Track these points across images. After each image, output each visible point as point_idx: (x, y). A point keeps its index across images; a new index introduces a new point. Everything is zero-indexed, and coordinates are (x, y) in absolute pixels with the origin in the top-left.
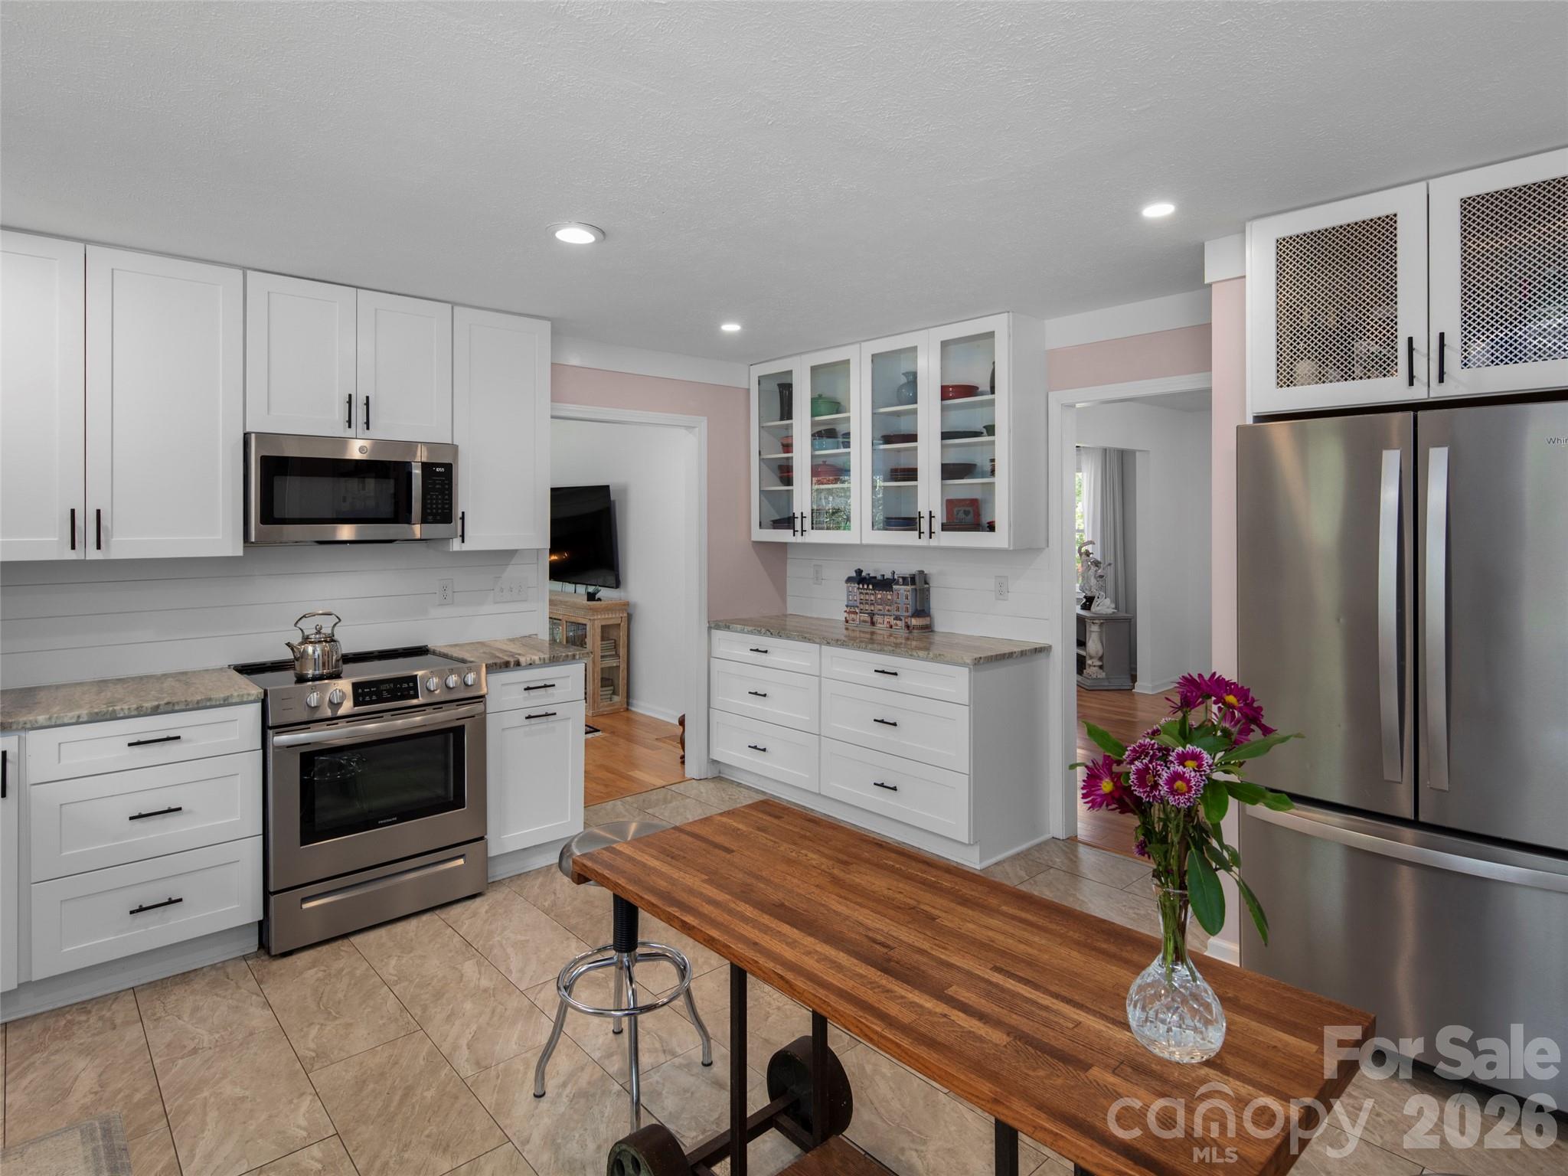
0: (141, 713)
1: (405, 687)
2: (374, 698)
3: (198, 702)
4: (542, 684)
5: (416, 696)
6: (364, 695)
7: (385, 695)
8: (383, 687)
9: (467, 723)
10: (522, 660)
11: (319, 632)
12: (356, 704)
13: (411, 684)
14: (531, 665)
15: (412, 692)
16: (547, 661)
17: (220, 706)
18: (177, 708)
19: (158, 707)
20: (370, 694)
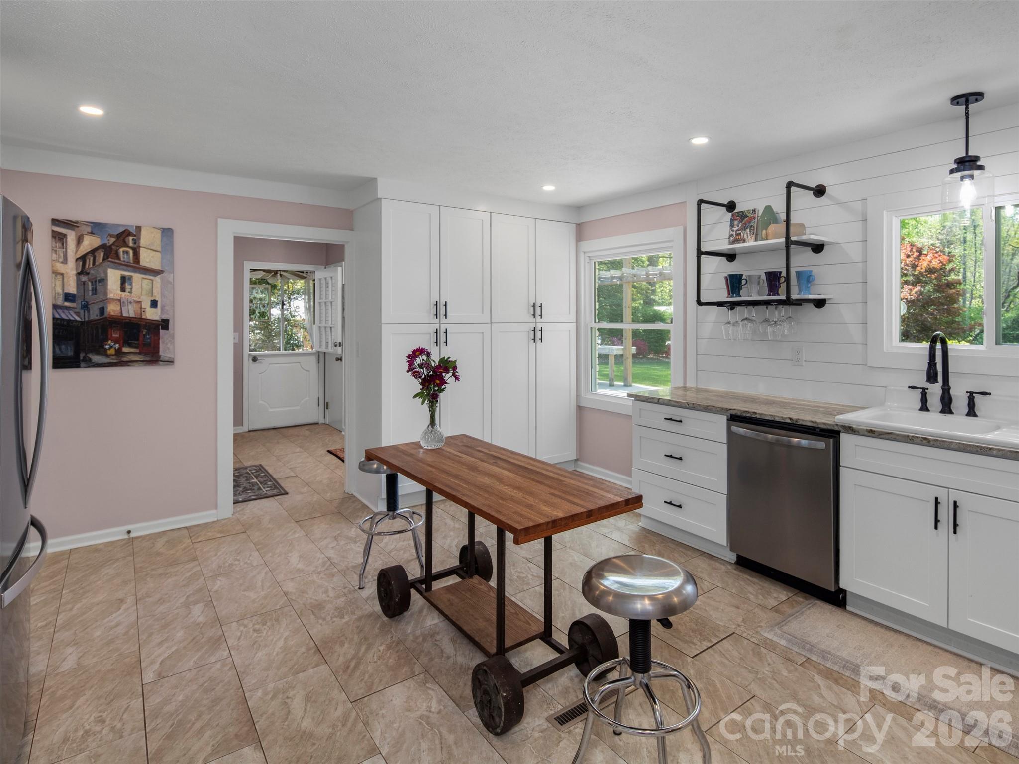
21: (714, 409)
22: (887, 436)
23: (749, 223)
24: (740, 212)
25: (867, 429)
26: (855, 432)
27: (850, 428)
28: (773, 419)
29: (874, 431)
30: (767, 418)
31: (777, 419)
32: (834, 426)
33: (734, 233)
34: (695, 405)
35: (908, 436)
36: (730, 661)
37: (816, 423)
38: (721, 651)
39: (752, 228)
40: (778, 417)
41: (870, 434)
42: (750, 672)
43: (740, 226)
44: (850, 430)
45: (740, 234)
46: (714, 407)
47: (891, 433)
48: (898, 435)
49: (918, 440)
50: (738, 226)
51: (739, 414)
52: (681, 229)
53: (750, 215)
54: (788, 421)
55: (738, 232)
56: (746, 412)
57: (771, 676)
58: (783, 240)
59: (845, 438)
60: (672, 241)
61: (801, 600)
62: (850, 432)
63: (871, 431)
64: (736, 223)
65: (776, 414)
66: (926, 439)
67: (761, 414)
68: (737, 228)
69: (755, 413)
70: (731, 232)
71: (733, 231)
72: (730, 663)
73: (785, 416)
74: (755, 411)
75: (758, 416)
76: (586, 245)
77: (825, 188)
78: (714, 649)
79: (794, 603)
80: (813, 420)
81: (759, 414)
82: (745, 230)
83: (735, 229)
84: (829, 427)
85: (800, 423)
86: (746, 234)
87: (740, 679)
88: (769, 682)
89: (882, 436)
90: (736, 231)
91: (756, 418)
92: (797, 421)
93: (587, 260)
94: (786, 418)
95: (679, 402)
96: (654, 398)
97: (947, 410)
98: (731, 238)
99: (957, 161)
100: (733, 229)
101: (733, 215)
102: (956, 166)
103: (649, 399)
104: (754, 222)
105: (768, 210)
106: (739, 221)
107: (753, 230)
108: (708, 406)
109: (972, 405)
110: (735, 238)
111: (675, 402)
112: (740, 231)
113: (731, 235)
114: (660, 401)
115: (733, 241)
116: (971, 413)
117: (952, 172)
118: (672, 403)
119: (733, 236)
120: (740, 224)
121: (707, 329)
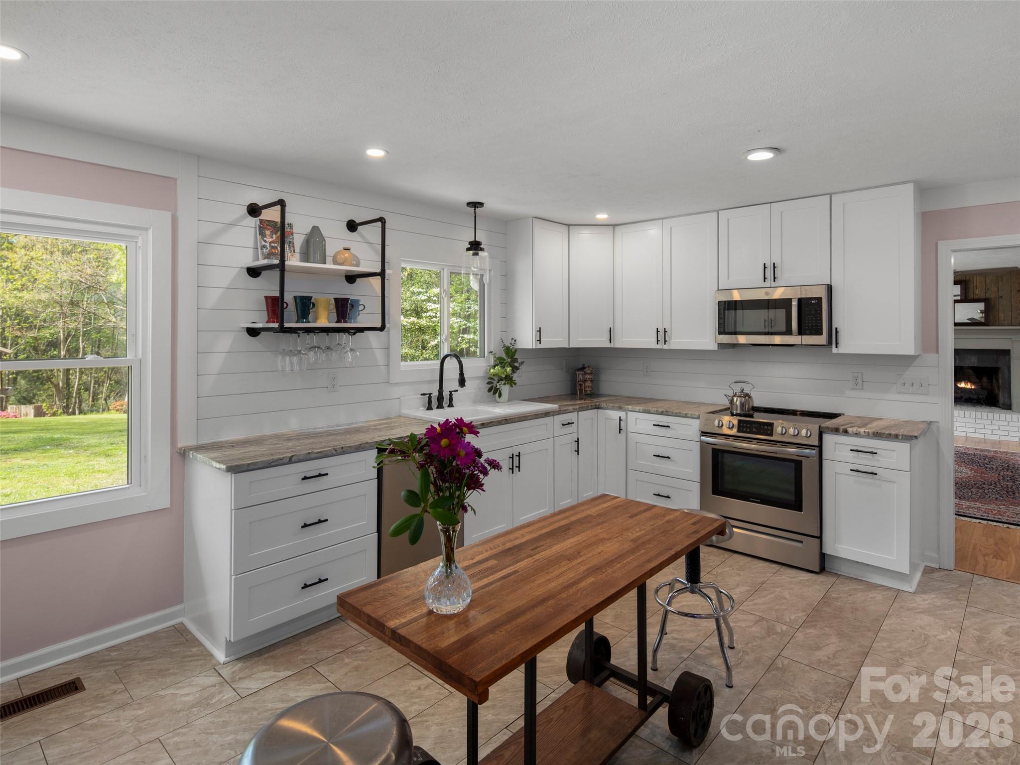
0: (657, 413)
1: (768, 429)
2: (748, 430)
3: (676, 413)
4: (870, 450)
5: (772, 435)
6: (743, 427)
7: (754, 430)
8: (754, 425)
9: (804, 460)
10: (850, 430)
11: (742, 392)
12: (738, 431)
13: (769, 428)
14: (857, 435)
15: (769, 432)
16: (871, 434)
17: (684, 417)
18: (669, 414)
19: (663, 411)
20: (746, 427)
24: (272, 222)
29: (484, 423)
34: (344, 450)
35: (499, 421)
39: (291, 245)
43: (274, 238)
46: (367, 443)
47: (492, 422)
48: (495, 422)
49: (503, 422)
50: (272, 237)
52: (168, 215)
55: (273, 245)
64: (268, 232)
66: (506, 420)
68: (271, 240)
70: (263, 243)
71: (265, 241)
83: (268, 240)
89: (487, 426)
90: (270, 243)
95: (323, 451)
96: (283, 458)
97: (440, 406)
98: (265, 250)
99: (470, 243)
100: (265, 239)
101: (261, 221)
102: (469, 246)
103: (274, 462)
104: (293, 238)
105: (315, 230)
106: (272, 232)
107: (294, 247)
108: (361, 445)
109: (451, 399)
110: (269, 251)
111: (318, 453)
112: (276, 245)
113: (264, 246)
114: (293, 459)
115: (268, 254)
116: (451, 405)
117: (468, 249)
118: (313, 456)
119: (267, 248)
120: (274, 236)
121: (216, 362)
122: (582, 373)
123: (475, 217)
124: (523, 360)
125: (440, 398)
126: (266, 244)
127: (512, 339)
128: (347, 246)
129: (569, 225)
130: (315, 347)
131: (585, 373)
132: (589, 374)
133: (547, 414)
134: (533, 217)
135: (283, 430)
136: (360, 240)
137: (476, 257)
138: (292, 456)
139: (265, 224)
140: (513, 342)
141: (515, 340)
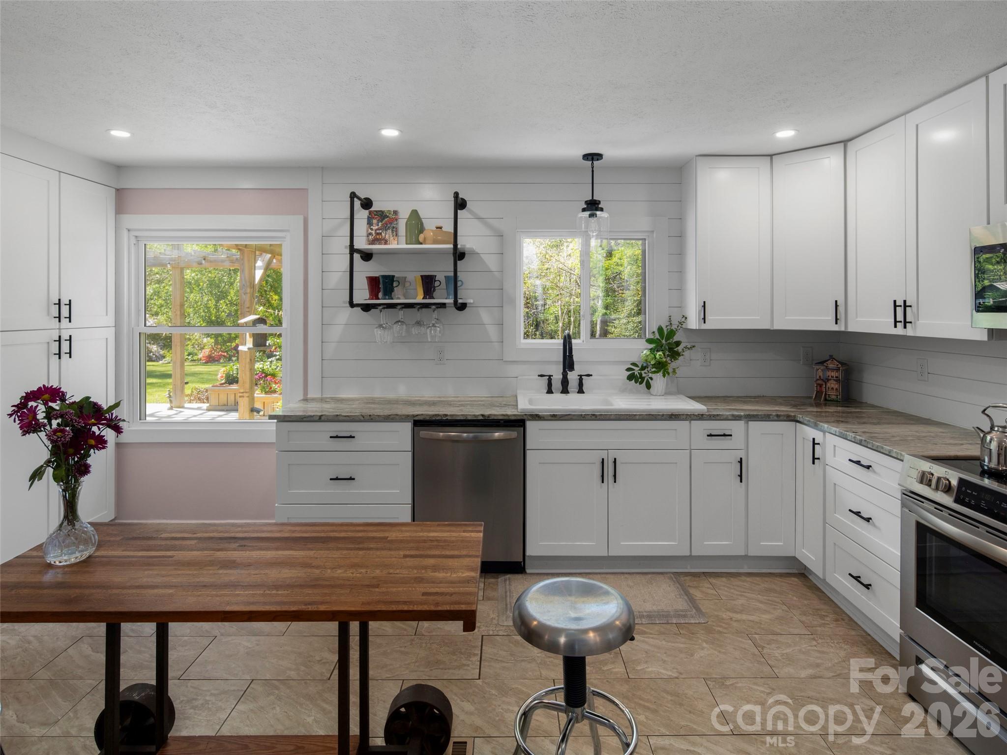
0: (855, 441)
1: (1003, 507)
3: (877, 447)
8: (984, 495)
12: (951, 499)
17: (887, 455)
18: (869, 446)
21: (397, 417)
22: (566, 418)
23: (391, 223)
24: (379, 211)
25: (550, 415)
26: (541, 418)
27: (537, 415)
28: (465, 418)
29: (557, 415)
30: (458, 418)
31: (469, 418)
32: (522, 416)
33: (373, 232)
34: (372, 417)
35: (581, 415)
36: (508, 663)
37: (507, 415)
38: (492, 659)
39: (395, 229)
40: (470, 415)
41: (553, 418)
42: (529, 662)
43: (380, 225)
44: (536, 417)
45: (381, 233)
46: (397, 415)
47: (569, 415)
48: (574, 415)
49: (589, 417)
50: (378, 225)
51: (428, 418)
52: (301, 218)
53: (390, 216)
54: (481, 418)
55: (378, 231)
56: (436, 415)
57: (544, 656)
58: (451, 246)
59: (530, 425)
60: (288, 231)
61: (492, 580)
62: (537, 419)
63: (554, 416)
64: (375, 221)
65: (467, 414)
66: (594, 415)
67: (451, 415)
68: (377, 227)
69: (446, 415)
70: (370, 231)
71: (372, 229)
72: (509, 664)
73: (477, 414)
74: (446, 413)
75: (449, 418)
76: (131, 220)
77: (466, 202)
78: (485, 660)
79: (491, 585)
80: (504, 413)
81: (450, 415)
82: (386, 230)
83: (375, 228)
84: (519, 418)
85: (492, 418)
86: (388, 235)
87: (530, 673)
88: (549, 662)
89: (562, 418)
90: (376, 230)
91: (447, 419)
92: (489, 417)
93: (133, 241)
94: (478, 415)
95: (351, 416)
96: (314, 415)
97: (565, 390)
98: (370, 237)
99: (586, 202)
100: (372, 227)
101: (370, 213)
102: (586, 206)
103: (305, 418)
104: (397, 224)
105: (415, 214)
106: (378, 220)
107: (396, 231)
108: (389, 415)
109: (581, 384)
110: (374, 237)
111: (346, 416)
112: (381, 231)
113: (370, 234)
114: (323, 418)
115: (373, 241)
116: (581, 391)
117: (584, 210)
118: (341, 418)
119: (373, 235)
120: (380, 223)
121: (336, 332)
122: (822, 367)
123: (593, 171)
124: (693, 344)
125: (565, 382)
126: (372, 232)
127: (684, 316)
128: (439, 225)
129: (771, 156)
130: (399, 321)
131: (827, 368)
132: (832, 370)
133: (673, 416)
134: (696, 156)
135: (391, 396)
136: (470, 216)
137: (593, 220)
138: (322, 415)
139: (373, 215)
140: (684, 319)
141: (686, 318)
